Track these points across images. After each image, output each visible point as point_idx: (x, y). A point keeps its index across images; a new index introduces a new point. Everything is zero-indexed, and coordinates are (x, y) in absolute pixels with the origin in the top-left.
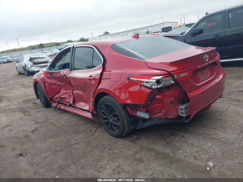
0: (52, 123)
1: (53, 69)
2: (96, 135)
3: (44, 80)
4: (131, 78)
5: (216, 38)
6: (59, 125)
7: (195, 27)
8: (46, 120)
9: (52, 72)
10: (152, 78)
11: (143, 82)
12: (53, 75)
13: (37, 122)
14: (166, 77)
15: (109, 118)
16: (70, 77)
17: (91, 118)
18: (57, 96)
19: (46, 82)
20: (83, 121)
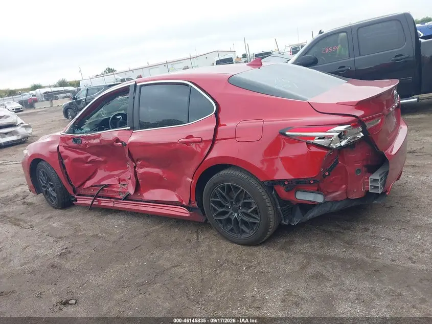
0: (96, 236)
1: (79, 131)
2: (204, 247)
3: (62, 154)
4: (287, 133)
5: (340, 71)
6: (113, 238)
7: (305, 54)
8: (76, 231)
9: (80, 137)
10: (332, 130)
11: (313, 138)
12: (81, 143)
13: (60, 238)
14: (355, 126)
15: (231, 211)
16: (131, 143)
17: (188, 215)
18: (89, 183)
19: (67, 157)
20: (161, 225)
